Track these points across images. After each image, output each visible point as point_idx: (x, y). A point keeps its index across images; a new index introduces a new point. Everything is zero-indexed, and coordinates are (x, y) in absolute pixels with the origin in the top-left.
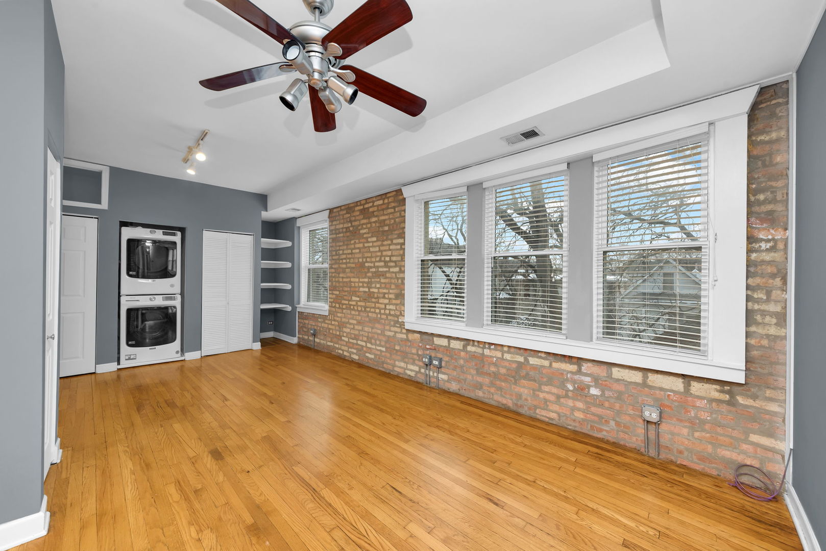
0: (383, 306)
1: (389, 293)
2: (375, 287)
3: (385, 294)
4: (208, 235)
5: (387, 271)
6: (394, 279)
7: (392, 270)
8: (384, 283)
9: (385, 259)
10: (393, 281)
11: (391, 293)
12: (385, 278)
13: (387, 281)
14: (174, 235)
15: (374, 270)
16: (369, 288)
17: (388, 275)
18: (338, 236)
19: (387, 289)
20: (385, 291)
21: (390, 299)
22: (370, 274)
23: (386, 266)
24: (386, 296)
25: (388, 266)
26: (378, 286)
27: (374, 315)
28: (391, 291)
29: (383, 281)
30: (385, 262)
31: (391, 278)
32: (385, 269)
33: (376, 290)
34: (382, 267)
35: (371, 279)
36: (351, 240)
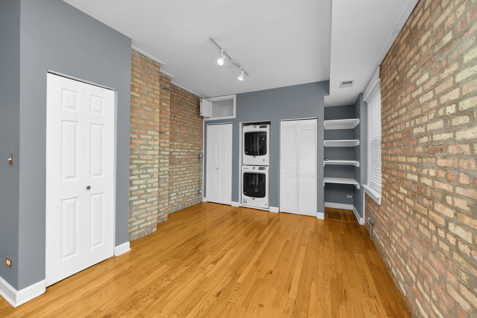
0: (442, 222)
1: (454, 195)
2: (428, 176)
3: (445, 193)
4: (284, 124)
5: (449, 139)
6: (467, 158)
7: (460, 135)
8: (444, 169)
9: (445, 111)
10: (464, 164)
11: (459, 196)
12: (444, 158)
13: (449, 162)
14: (265, 127)
15: (425, 140)
16: (420, 176)
17: (452, 149)
18: (387, 96)
19: (449, 181)
20: (445, 186)
21: (457, 210)
22: (420, 149)
23: (447, 129)
24: (449, 199)
25: (451, 127)
26: (432, 173)
27: (426, 233)
28: (459, 190)
29: (441, 162)
30: (446, 118)
31: (460, 156)
32: (446, 136)
33: (428, 182)
34: (439, 131)
35: (421, 158)
36: (397, 98)
